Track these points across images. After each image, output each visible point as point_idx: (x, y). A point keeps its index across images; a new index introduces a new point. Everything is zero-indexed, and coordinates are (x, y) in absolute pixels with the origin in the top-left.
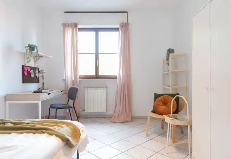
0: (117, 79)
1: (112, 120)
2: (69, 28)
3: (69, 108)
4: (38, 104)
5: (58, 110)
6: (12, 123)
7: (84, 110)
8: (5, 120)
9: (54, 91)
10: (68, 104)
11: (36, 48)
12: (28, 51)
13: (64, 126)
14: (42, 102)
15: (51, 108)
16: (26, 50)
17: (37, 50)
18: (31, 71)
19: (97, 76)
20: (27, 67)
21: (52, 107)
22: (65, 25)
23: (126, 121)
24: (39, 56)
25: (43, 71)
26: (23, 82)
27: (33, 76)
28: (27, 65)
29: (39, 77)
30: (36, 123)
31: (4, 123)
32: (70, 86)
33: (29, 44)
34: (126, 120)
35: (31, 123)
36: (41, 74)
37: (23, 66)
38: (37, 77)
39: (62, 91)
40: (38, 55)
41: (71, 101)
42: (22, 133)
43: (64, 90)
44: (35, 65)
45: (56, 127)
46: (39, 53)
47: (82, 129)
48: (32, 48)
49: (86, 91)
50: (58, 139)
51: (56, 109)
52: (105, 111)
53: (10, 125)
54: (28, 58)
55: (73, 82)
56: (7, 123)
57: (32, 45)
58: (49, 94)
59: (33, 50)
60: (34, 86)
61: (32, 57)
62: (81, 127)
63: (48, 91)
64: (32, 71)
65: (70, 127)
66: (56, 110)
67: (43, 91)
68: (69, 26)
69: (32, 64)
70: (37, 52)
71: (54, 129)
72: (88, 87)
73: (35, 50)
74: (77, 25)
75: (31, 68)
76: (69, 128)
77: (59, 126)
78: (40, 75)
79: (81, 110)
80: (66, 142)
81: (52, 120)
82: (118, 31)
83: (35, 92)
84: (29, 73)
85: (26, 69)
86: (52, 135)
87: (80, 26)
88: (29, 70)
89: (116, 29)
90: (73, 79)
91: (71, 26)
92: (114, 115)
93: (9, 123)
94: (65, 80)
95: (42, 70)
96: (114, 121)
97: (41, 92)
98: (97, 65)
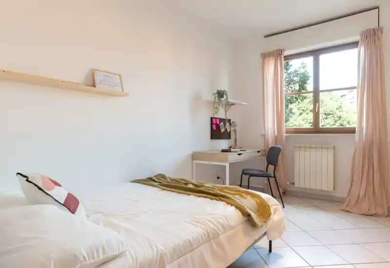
0: (356, 134)
1: (344, 206)
2: (271, 58)
3: (268, 177)
4: (225, 166)
5: (251, 178)
6: (193, 184)
7: (294, 184)
8: (188, 181)
9: (247, 151)
10: (267, 171)
11: (226, 94)
12: (217, 98)
13: (248, 197)
14: (230, 164)
15: (243, 175)
16: (214, 98)
17: (227, 97)
18: (220, 124)
19: (316, 130)
20: (216, 118)
21: (244, 173)
22: (265, 56)
23: (375, 214)
24: (230, 103)
25: (234, 124)
26: (211, 139)
27: (223, 130)
28: (216, 116)
29: (230, 132)
30: (216, 188)
31: (186, 184)
32: (271, 144)
33: (218, 90)
34: (374, 212)
35: (212, 188)
36: (233, 127)
37: (212, 118)
38: (228, 131)
39: (258, 152)
40: (228, 102)
41: (271, 167)
42: (200, 197)
43: (262, 150)
44: (226, 116)
45: (237, 196)
46: (229, 100)
47: (274, 207)
48: (220, 94)
49: (297, 153)
50: (238, 211)
51: (248, 176)
52: (332, 190)
53: (191, 186)
54: (216, 108)
55: (276, 139)
56: (189, 184)
57: (221, 90)
58: (239, 154)
59: (222, 97)
60: (223, 144)
61: (221, 106)
62: (273, 204)
63: (238, 150)
64: (222, 123)
65: (256, 199)
66: (249, 178)
67: (232, 150)
68: (270, 56)
69: (221, 114)
70: (227, 99)
71: (234, 198)
72: (300, 147)
73: (225, 97)
74: (283, 51)
75: (221, 120)
76: (255, 201)
77: (241, 196)
78: (232, 129)
79: (288, 183)
80: (248, 218)
81: (236, 188)
82: (357, 47)
83: (223, 151)
84: (218, 126)
85: (214, 122)
86: (232, 205)
87: (286, 53)
88: (218, 122)
89: (355, 44)
90: (276, 134)
91: (273, 56)
92: (348, 199)
93: (191, 184)
94: (264, 136)
95: (233, 122)
96: (348, 209)
97: (230, 152)
98: (317, 111)
